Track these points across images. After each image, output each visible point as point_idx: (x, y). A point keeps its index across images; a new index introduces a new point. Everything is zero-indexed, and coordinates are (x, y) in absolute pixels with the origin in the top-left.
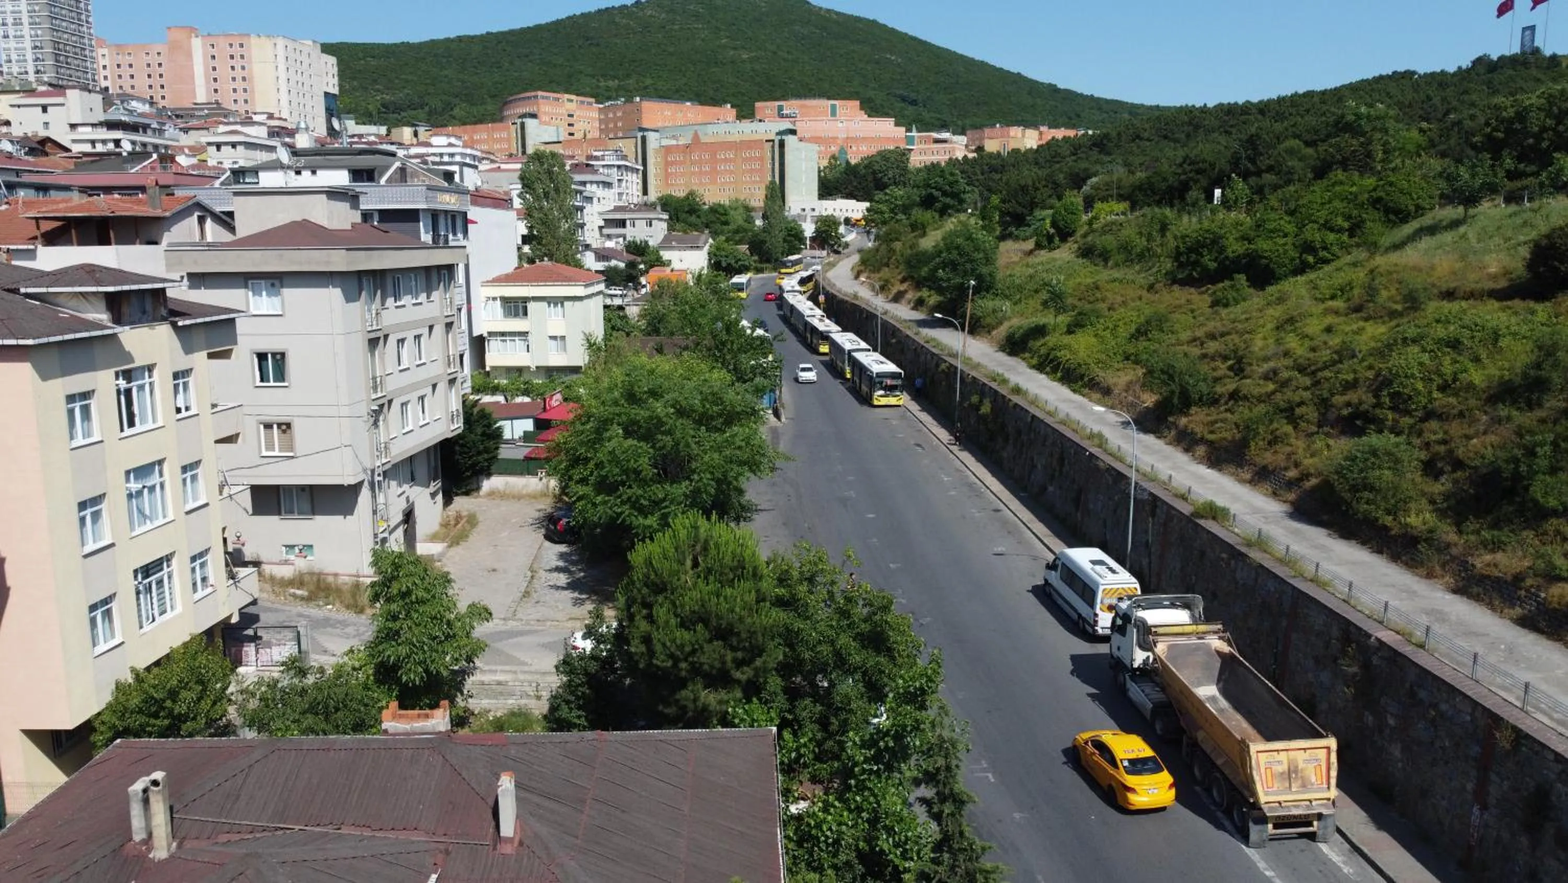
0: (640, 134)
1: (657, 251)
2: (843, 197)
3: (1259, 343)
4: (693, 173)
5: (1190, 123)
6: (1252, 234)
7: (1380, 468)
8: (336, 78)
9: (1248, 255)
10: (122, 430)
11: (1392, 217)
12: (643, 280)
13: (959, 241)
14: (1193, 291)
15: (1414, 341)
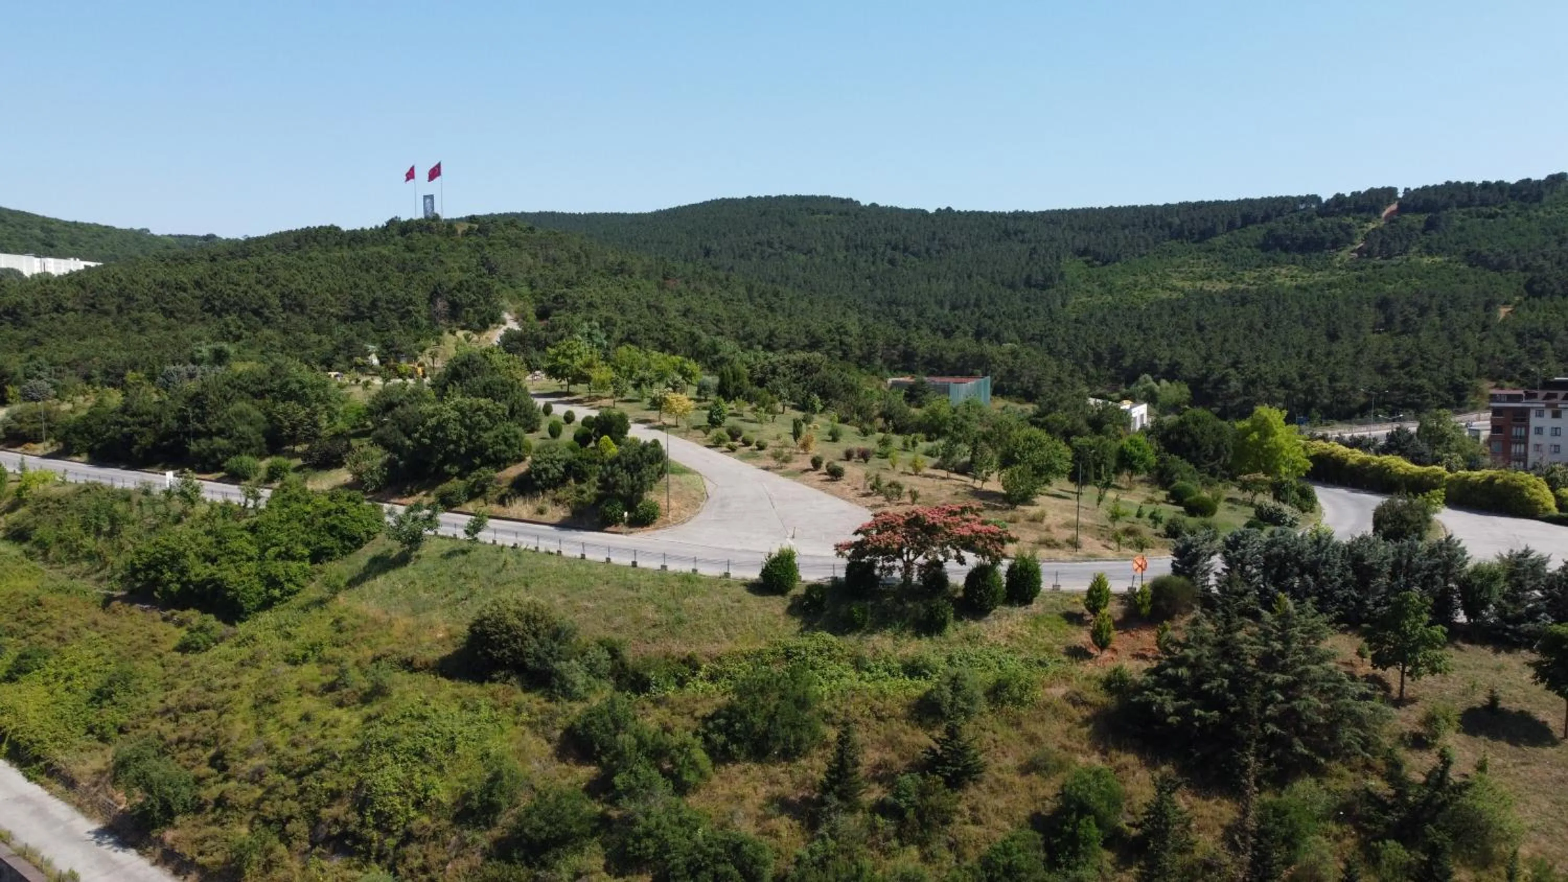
14: (157, 615)
15: (386, 745)
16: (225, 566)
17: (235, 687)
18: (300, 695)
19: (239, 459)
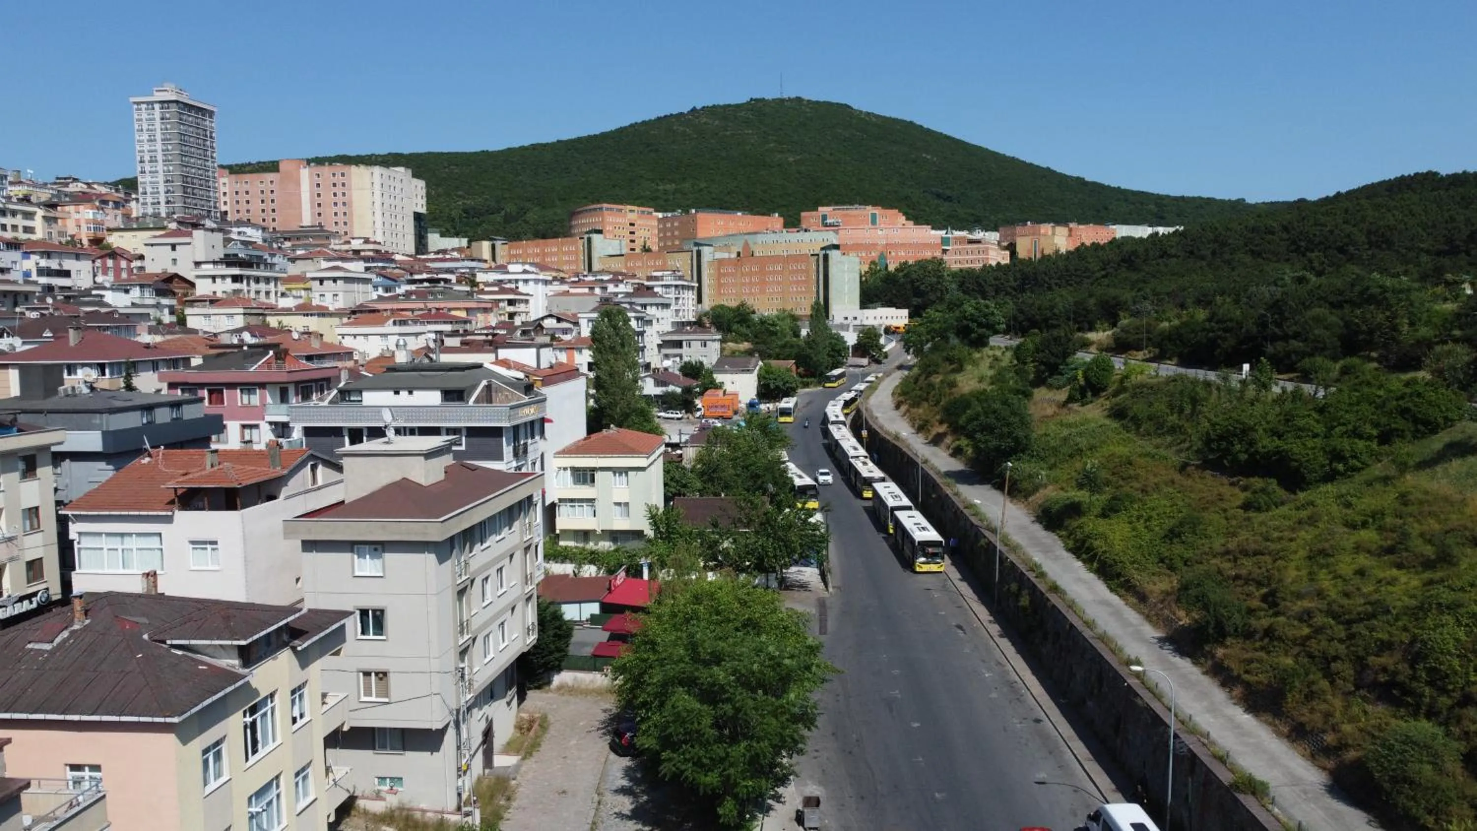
0: (695, 249)
1: (710, 373)
2: (883, 306)
3: (1292, 573)
4: (744, 284)
5: (1215, 241)
6: (1281, 428)
7: (1421, 762)
8: (425, 199)
9: (1278, 452)
10: (247, 759)
11: (1421, 428)
12: (698, 403)
13: (997, 406)
14: (1225, 480)
15: (1448, 608)
16: (1290, 440)
17: (1291, 540)
18: (1357, 553)
19: (1312, 359)
